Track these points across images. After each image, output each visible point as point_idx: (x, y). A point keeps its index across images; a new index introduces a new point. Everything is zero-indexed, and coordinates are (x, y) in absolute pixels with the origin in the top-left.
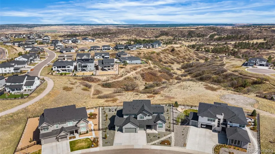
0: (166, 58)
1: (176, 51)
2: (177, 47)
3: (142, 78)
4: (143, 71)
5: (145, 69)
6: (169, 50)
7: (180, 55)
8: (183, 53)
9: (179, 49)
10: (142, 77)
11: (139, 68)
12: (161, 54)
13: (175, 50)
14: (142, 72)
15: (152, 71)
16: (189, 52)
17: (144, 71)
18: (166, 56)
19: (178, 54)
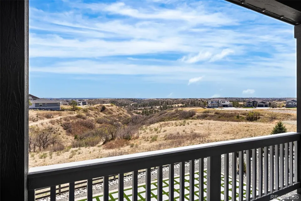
0: (97, 115)
1: (107, 110)
2: (107, 106)
3: (65, 131)
4: (65, 119)
5: (70, 117)
6: (97, 109)
7: (113, 114)
8: (117, 112)
9: (110, 108)
10: (65, 129)
11: (58, 115)
12: (90, 110)
13: (106, 108)
14: (63, 122)
15: (85, 120)
16: (122, 112)
17: (68, 121)
18: (97, 114)
19: (110, 113)
